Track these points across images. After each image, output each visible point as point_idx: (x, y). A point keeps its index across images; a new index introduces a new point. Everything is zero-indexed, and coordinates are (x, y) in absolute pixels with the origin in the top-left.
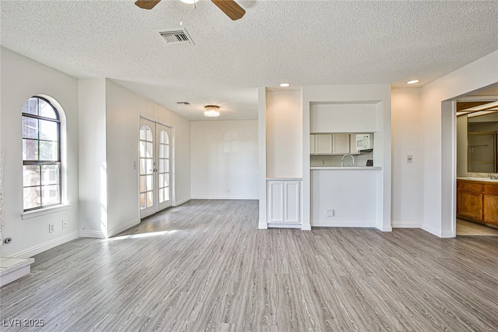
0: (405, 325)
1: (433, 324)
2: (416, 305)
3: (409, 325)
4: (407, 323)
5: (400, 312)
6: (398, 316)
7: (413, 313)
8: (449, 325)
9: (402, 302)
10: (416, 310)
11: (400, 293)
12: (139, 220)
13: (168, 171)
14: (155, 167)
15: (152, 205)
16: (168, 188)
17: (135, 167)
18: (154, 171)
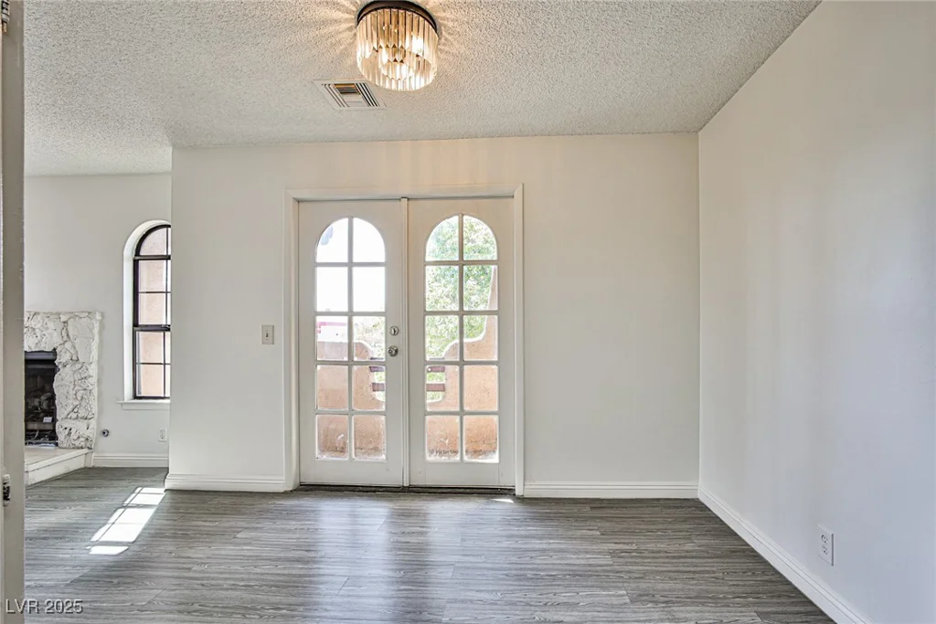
12: (283, 482)
13: (495, 358)
14: (395, 342)
15: (384, 457)
16: (496, 418)
17: (270, 338)
18: (388, 355)
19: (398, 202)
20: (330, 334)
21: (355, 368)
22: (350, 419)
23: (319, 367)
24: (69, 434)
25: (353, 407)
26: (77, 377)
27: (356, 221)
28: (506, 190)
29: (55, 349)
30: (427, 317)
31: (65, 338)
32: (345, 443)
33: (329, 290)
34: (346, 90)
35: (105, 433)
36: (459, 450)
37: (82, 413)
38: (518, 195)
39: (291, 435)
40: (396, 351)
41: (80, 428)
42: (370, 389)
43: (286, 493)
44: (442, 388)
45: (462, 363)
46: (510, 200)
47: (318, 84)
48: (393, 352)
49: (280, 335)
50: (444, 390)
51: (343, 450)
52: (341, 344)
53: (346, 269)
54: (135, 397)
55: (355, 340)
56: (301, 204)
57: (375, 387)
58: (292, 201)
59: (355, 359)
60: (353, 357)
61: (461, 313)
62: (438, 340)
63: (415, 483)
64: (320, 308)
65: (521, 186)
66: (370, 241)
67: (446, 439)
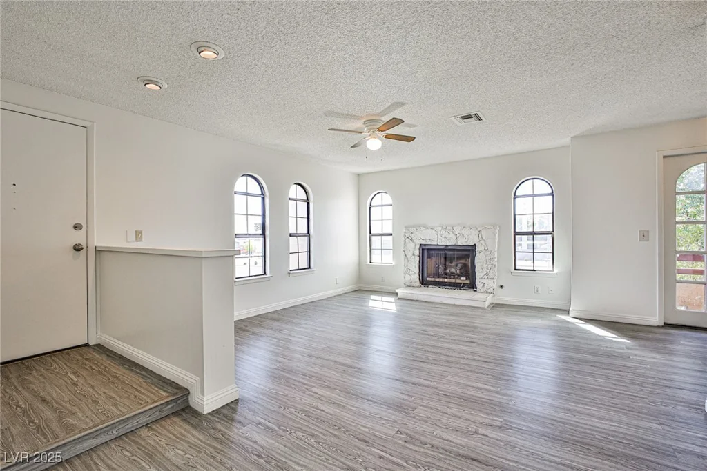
0: (312, 394)
1: (295, 408)
2: (318, 419)
3: (310, 395)
4: (313, 396)
5: (323, 402)
6: (322, 398)
7: (313, 407)
8: (283, 414)
9: (331, 415)
10: (314, 412)
11: (344, 427)
24: (484, 286)
26: (488, 258)
29: (475, 245)
31: (481, 239)
35: (502, 287)
37: (491, 276)
41: (489, 283)
54: (515, 269)
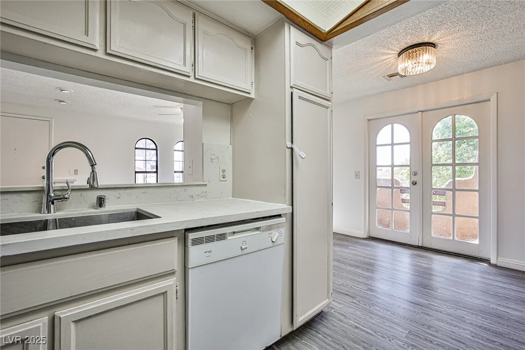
12: (362, 234)
13: (477, 188)
14: (415, 179)
15: (409, 231)
16: (477, 220)
17: (358, 176)
18: (412, 185)
19: (417, 114)
20: (383, 175)
21: (395, 190)
22: (392, 212)
23: (378, 189)
25: (394, 207)
27: (395, 125)
28: (485, 98)
30: (433, 167)
32: (389, 223)
33: (383, 156)
34: (391, 76)
36: (452, 234)
38: (493, 99)
39: (366, 214)
40: (416, 183)
42: (401, 201)
43: (363, 239)
44: (444, 204)
45: (454, 190)
46: (488, 102)
47: (379, 77)
48: (414, 183)
49: (362, 175)
50: (444, 205)
51: (388, 226)
52: (388, 180)
53: (391, 146)
55: (395, 178)
56: (370, 121)
57: (404, 201)
58: (366, 120)
59: (395, 186)
60: (393, 185)
61: (454, 165)
62: (440, 179)
63: (425, 246)
64: (378, 164)
65: (496, 94)
66: (402, 133)
67: (444, 227)
